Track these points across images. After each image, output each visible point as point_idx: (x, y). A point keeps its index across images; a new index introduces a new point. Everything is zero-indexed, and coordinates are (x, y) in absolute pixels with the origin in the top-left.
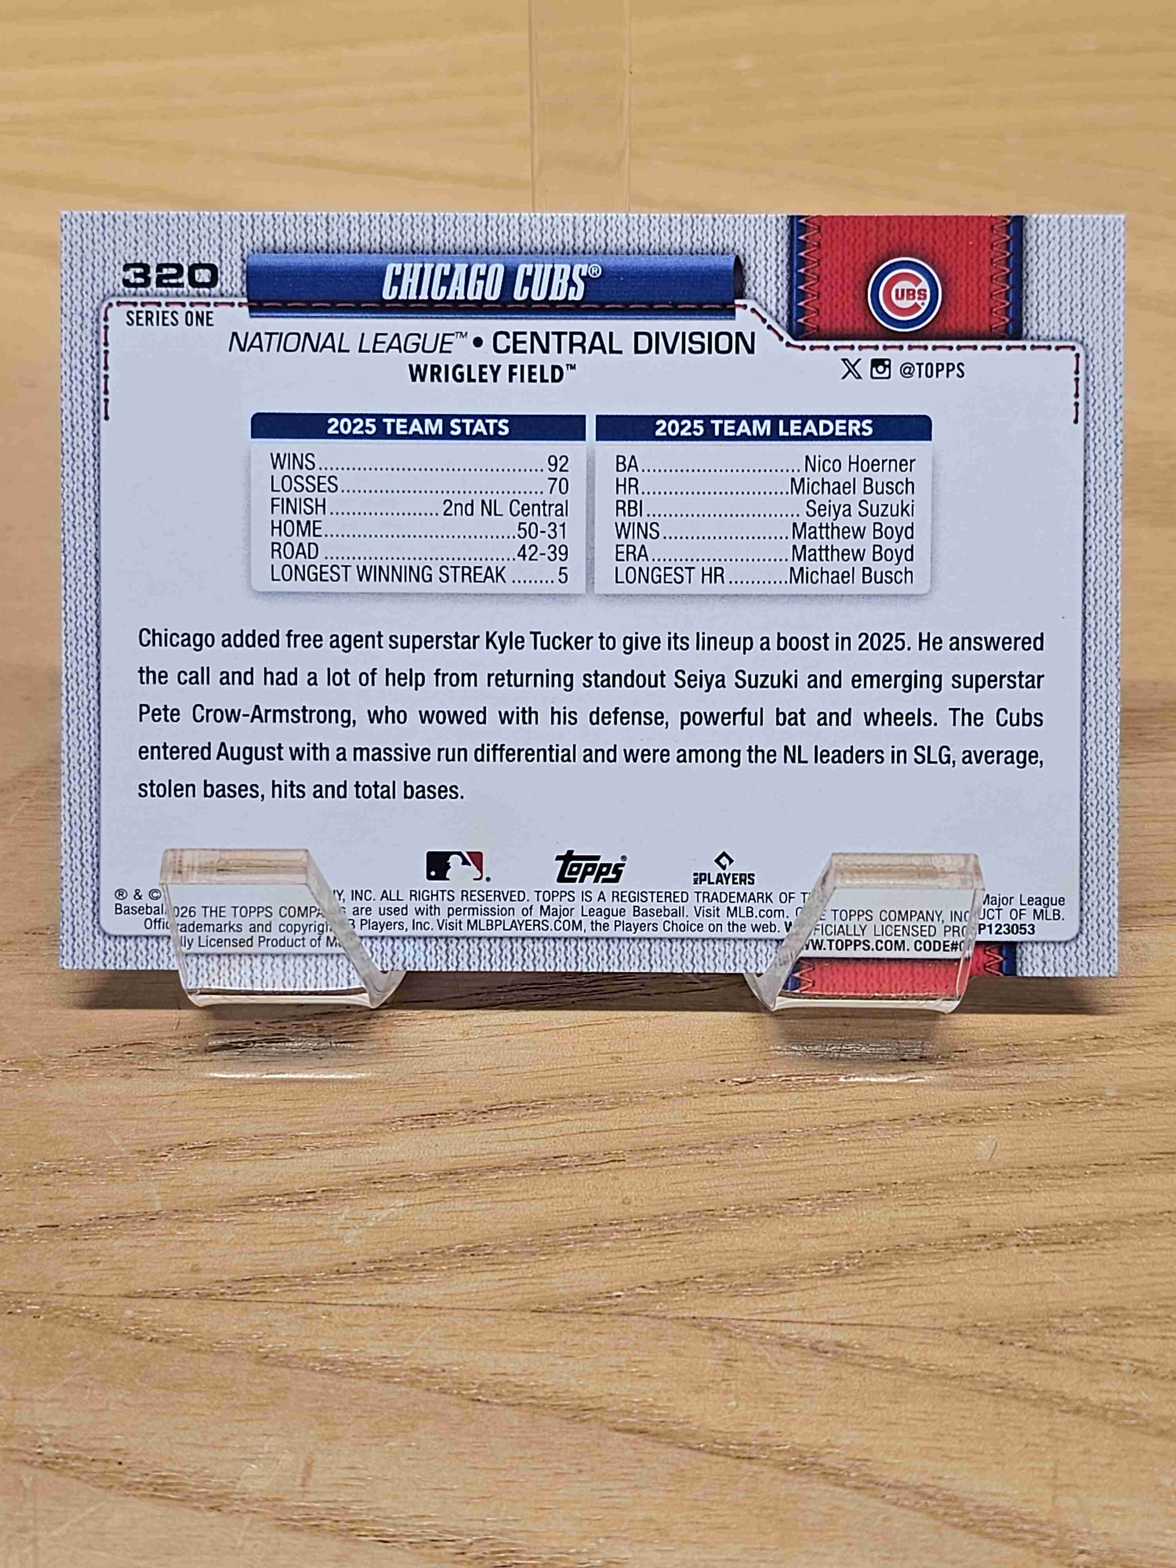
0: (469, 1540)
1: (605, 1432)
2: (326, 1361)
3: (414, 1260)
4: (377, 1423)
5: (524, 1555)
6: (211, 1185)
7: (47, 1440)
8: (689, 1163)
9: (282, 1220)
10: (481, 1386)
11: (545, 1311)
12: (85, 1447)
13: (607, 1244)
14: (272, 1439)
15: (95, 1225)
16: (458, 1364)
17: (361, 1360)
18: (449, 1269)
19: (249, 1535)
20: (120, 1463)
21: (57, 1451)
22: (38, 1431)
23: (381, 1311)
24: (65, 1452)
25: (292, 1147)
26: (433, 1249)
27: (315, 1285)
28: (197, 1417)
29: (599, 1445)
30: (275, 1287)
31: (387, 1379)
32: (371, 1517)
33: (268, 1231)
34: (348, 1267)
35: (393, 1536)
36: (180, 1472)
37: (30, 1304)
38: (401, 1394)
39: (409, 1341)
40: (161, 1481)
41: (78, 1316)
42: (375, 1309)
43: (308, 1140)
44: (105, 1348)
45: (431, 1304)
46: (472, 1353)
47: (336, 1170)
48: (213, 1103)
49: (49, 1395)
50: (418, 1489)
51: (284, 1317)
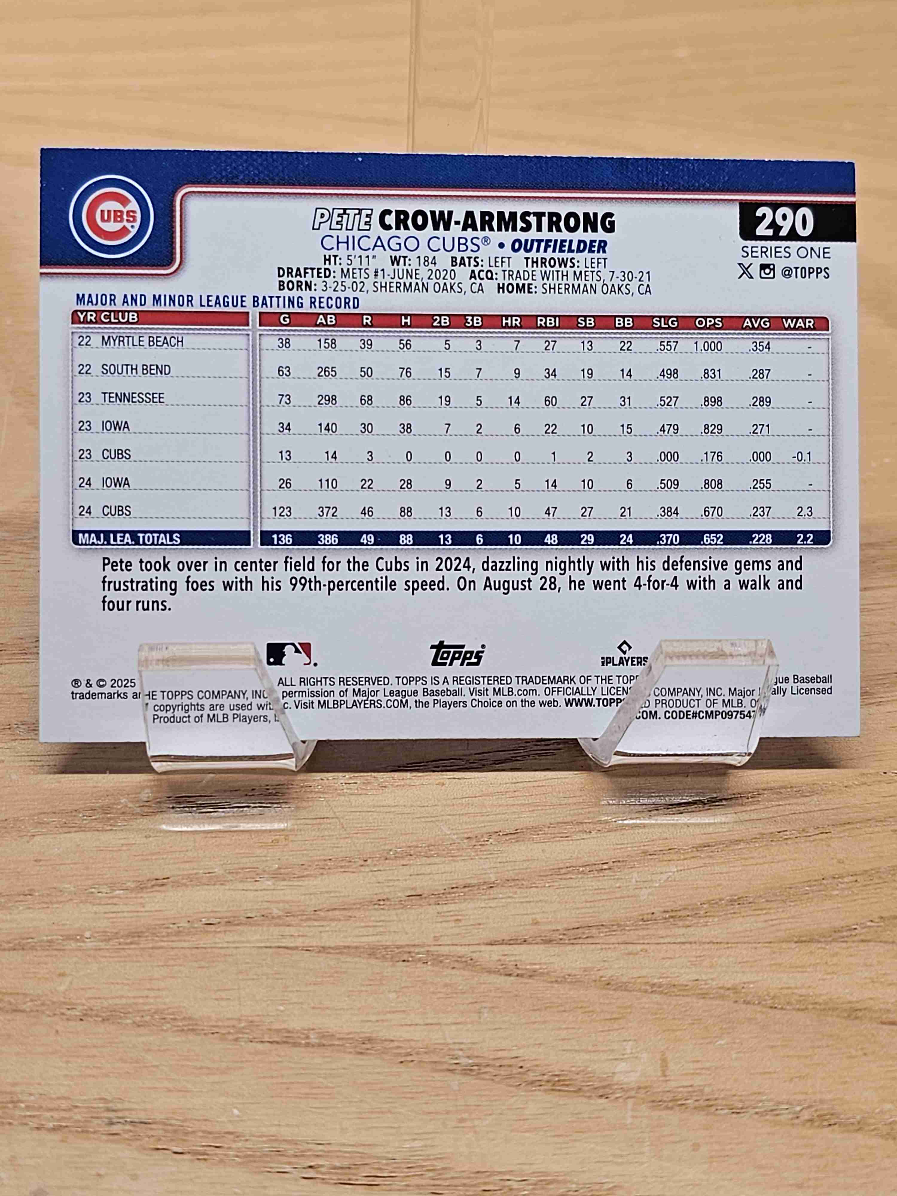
0: (798, 1108)
1: (875, 1025)
2: (654, 985)
3: (698, 909)
4: (706, 1027)
5: (842, 1116)
6: (528, 860)
7: (460, 1053)
8: (879, 832)
9: (590, 884)
10: (774, 997)
11: (805, 941)
12: (492, 1057)
13: (836, 892)
14: (630, 1043)
15: (449, 893)
16: (753, 983)
17: (680, 983)
18: (725, 914)
19: (635, 1114)
20: (521, 1067)
21: (470, 1061)
22: (451, 1046)
23: (683, 947)
24: (476, 1061)
25: (580, 831)
26: (709, 902)
27: (629, 930)
28: (571, 1031)
29: (873, 1035)
30: (599, 933)
31: (703, 995)
32: (722, 1096)
33: (581, 893)
34: (650, 916)
35: (742, 1108)
36: (570, 1071)
37: (418, 953)
38: (718, 1005)
39: (711, 967)
40: (557, 1079)
41: (457, 961)
42: (678, 946)
43: (591, 826)
44: (484, 983)
45: (719, 940)
46: (761, 974)
47: (619, 847)
48: (511, 801)
49: (450, 1021)
50: (751, 1074)
51: (613, 954)
